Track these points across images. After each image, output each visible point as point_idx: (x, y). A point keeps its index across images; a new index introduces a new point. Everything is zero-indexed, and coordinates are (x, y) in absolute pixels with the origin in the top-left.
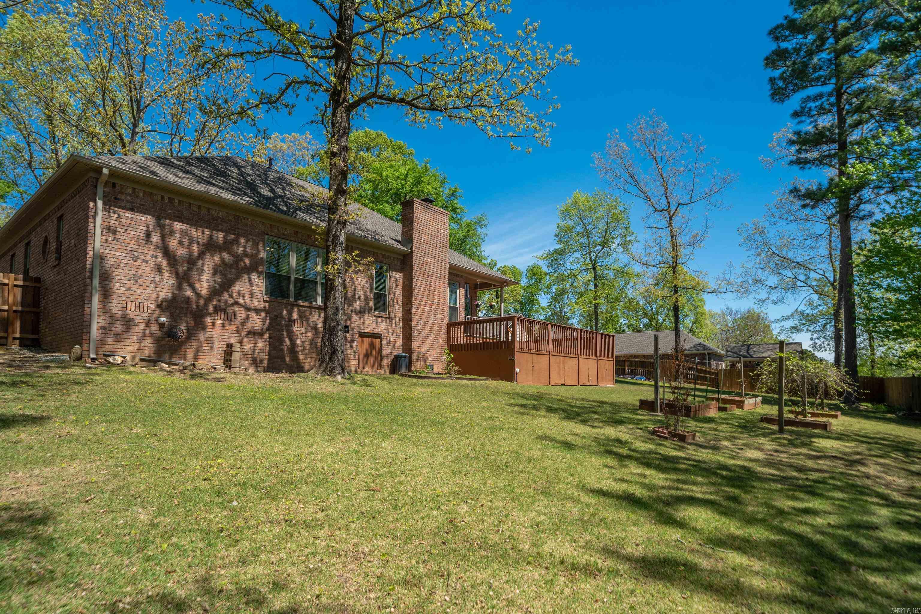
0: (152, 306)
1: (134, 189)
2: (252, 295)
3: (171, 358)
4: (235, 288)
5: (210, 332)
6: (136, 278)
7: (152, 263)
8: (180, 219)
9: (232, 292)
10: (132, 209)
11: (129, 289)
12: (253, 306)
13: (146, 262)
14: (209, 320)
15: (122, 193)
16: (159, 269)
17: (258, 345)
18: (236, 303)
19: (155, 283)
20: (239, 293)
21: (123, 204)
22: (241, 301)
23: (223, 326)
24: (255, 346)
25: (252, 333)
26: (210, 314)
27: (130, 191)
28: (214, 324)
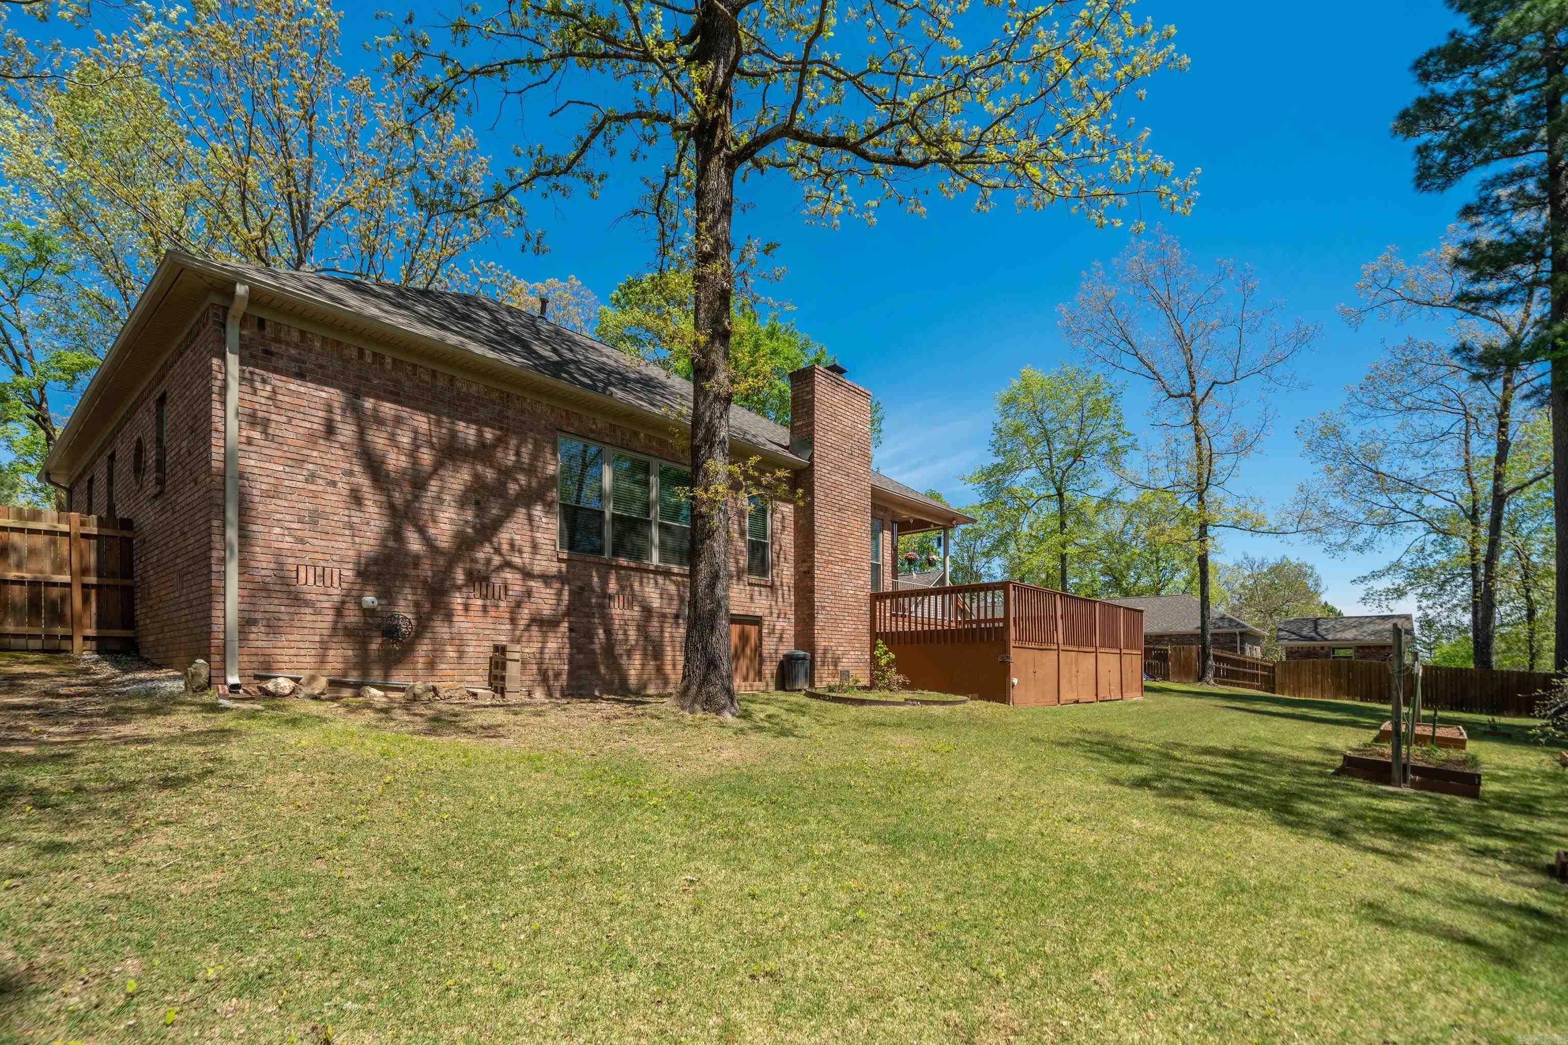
0: (349, 574)
1: (303, 333)
2: (535, 547)
3: (387, 676)
4: (504, 536)
5: (461, 622)
6: (314, 518)
7: (343, 487)
8: (396, 397)
9: (500, 543)
10: (301, 376)
11: (301, 541)
12: (537, 569)
13: (333, 484)
14: (457, 600)
15: (278, 340)
16: (356, 498)
17: (550, 645)
18: (508, 564)
19: (351, 526)
20: (512, 545)
21: (281, 364)
22: (517, 560)
23: (485, 608)
24: (542, 648)
25: (538, 621)
26: (459, 588)
27: (295, 336)
28: (466, 608)
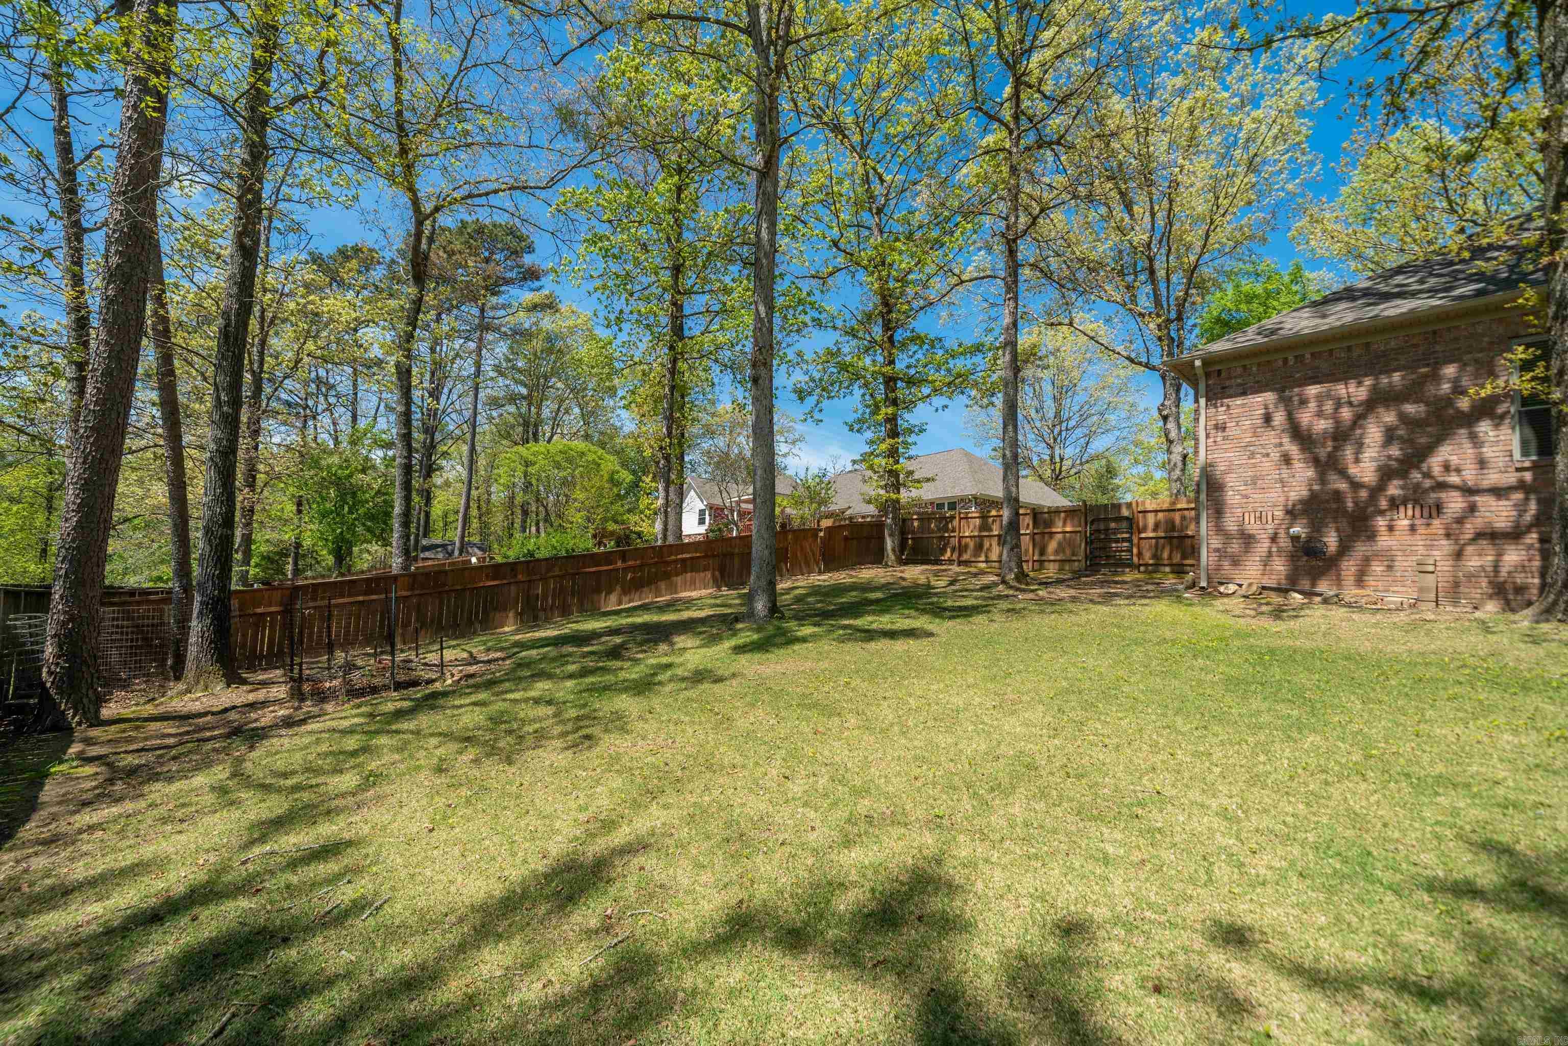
0: (1279, 514)
1: (1244, 367)
2: (1482, 463)
4: (1435, 463)
5: (1384, 541)
6: (1254, 481)
7: (1275, 455)
8: (1315, 380)
9: (1429, 468)
10: (1244, 394)
11: (1247, 497)
12: (1486, 484)
13: (1268, 455)
14: (1381, 522)
15: (1230, 378)
16: (1287, 460)
17: (1506, 558)
18: (1442, 486)
19: (1281, 481)
20: (1447, 467)
21: (1231, 392)
22: (1454, 479)
23: (1413, 529)
24: (1497, 561)
25: (1492, 536)
26: (1382, 513)
27: (1239, 371)
28: (1391, 528)
